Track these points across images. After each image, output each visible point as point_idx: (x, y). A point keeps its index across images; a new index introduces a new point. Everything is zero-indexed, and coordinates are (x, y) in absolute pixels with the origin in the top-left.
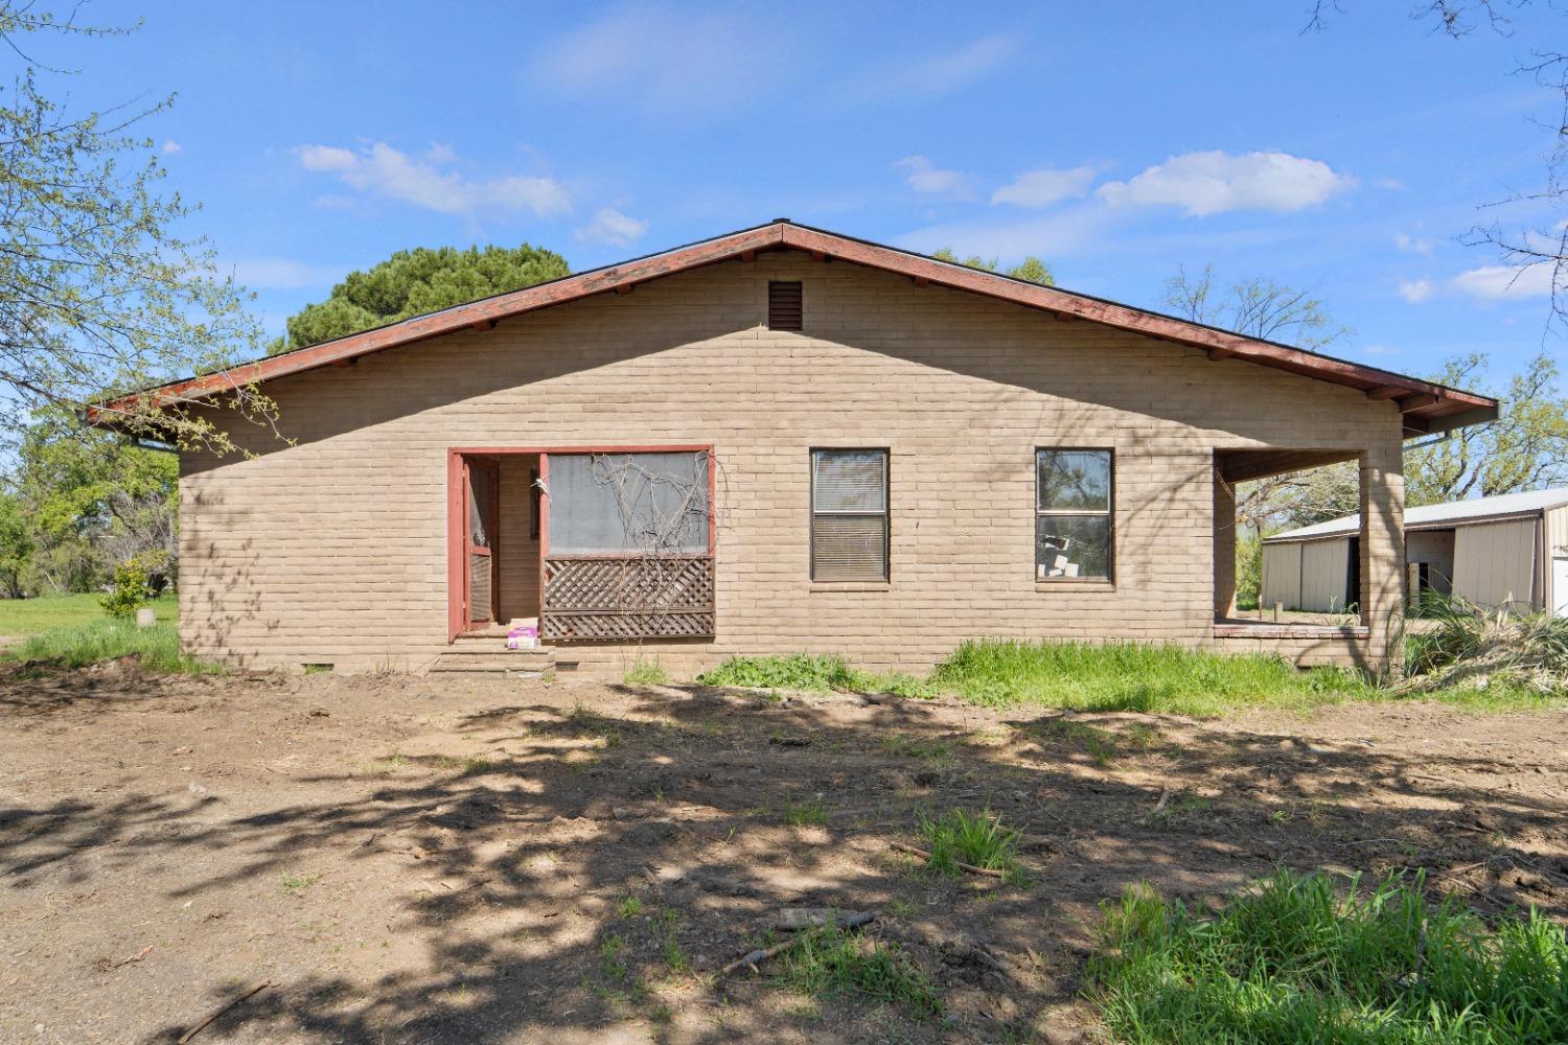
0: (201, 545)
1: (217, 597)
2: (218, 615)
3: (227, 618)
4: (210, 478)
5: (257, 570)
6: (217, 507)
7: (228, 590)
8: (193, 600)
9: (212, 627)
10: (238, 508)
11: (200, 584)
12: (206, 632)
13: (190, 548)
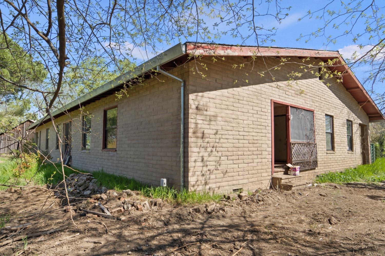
0: (199, 132)
1: (205, 159)
2: (205, 169)
3: (209, 170)
4: (202, 96)
5: (220, 145)
6: (205, 113)
7: (209, 156)
8: (195, 161)
9: (203, 175)
10: (213, 114)
11: (198, 152)
12: (201, 178)
13: (194, 133)
